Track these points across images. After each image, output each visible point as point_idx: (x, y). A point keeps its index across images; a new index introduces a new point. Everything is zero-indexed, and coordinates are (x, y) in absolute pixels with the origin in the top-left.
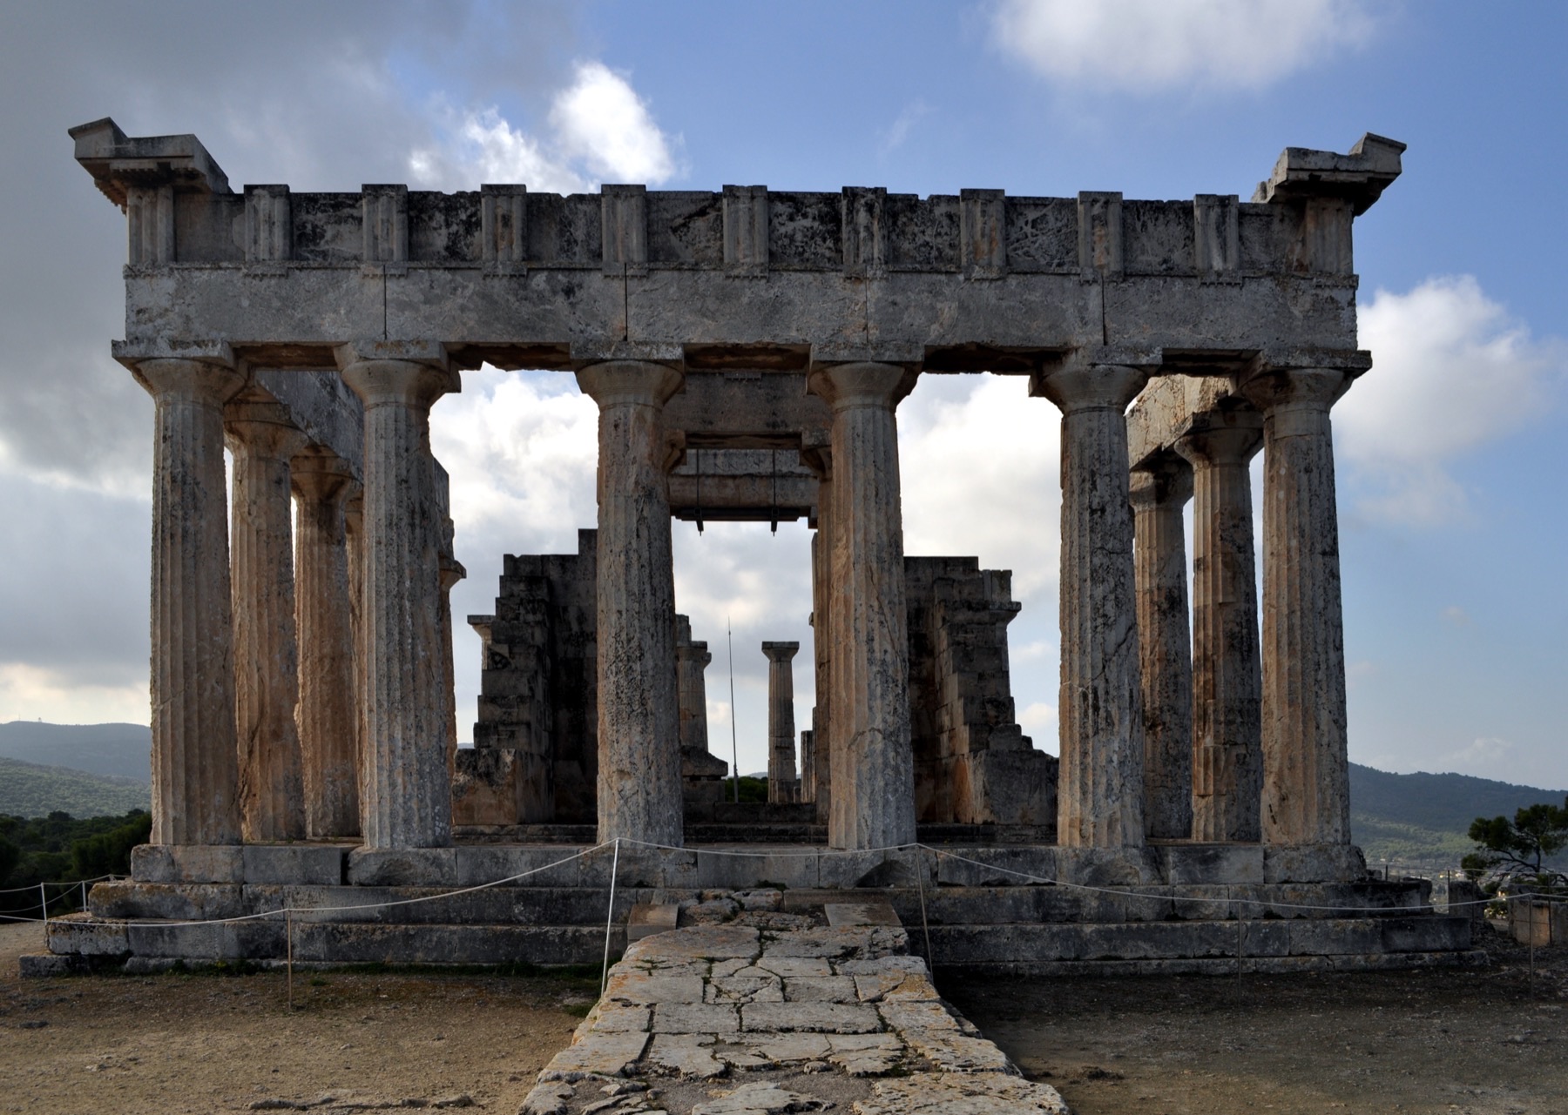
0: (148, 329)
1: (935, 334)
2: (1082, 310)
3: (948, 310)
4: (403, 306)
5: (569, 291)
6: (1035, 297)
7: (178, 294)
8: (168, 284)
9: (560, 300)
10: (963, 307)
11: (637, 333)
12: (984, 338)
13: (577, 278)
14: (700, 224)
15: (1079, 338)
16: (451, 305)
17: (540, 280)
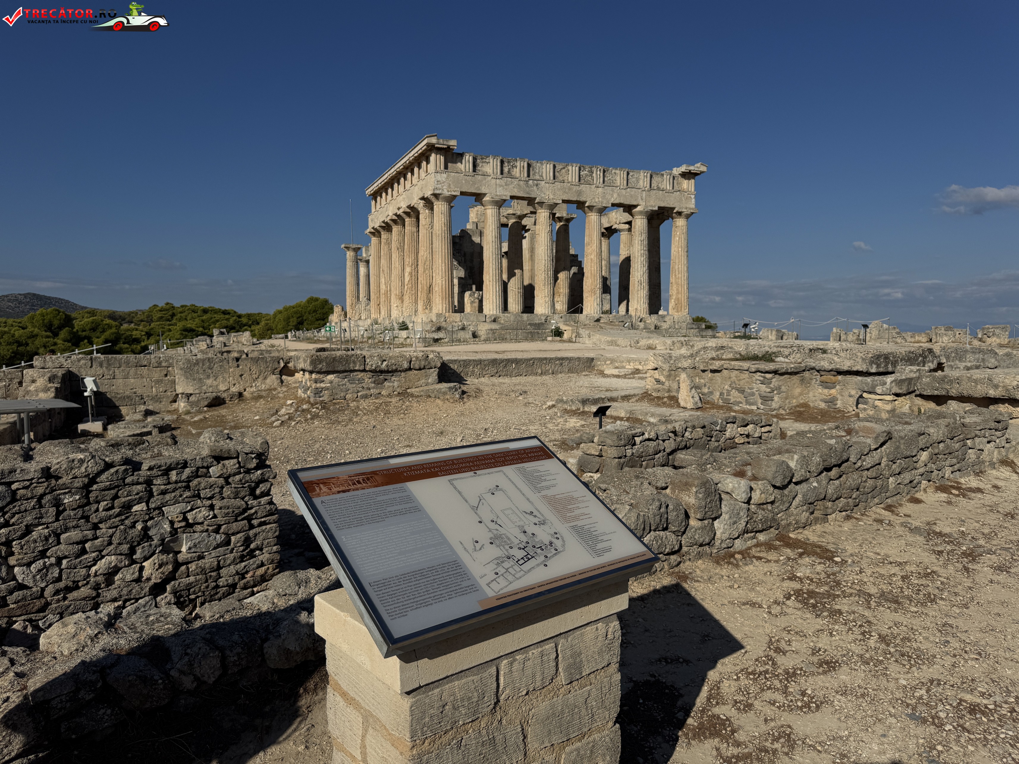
0: (440, 186)
1: (613, 201)
2: (642, 197)
3: (615, 195)
4: (501, 186)
5: (537, 185)
6: (632, 193)
7: (447, 178)
8: (445, 175)
9: (535, 187)
10: (618, 195)
11: (551, 197)
12: (622, 202)
13: (539, 182)
14: (564, 171)
15: (641, 203)
16: (511, 186)
17: (531, 182)
